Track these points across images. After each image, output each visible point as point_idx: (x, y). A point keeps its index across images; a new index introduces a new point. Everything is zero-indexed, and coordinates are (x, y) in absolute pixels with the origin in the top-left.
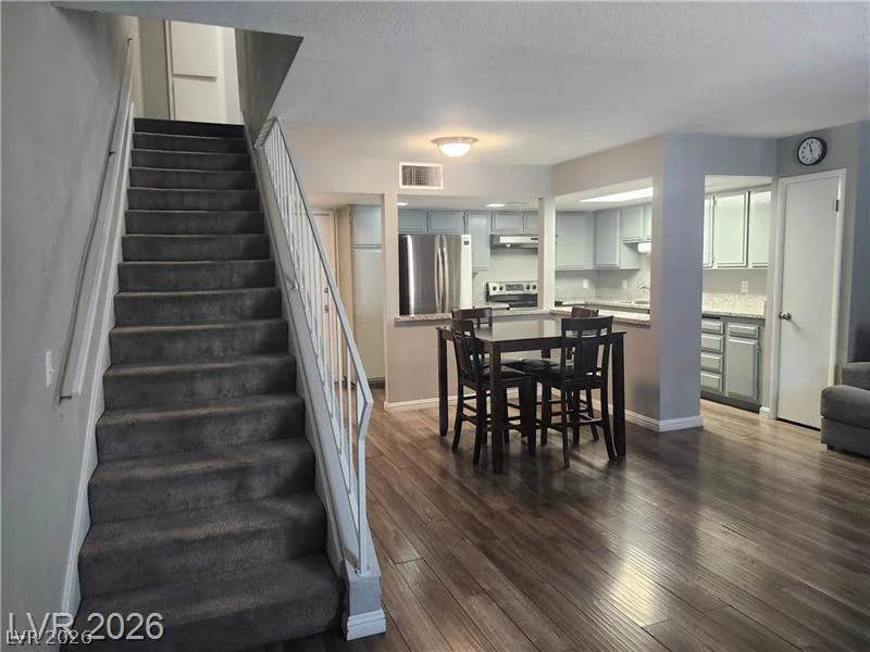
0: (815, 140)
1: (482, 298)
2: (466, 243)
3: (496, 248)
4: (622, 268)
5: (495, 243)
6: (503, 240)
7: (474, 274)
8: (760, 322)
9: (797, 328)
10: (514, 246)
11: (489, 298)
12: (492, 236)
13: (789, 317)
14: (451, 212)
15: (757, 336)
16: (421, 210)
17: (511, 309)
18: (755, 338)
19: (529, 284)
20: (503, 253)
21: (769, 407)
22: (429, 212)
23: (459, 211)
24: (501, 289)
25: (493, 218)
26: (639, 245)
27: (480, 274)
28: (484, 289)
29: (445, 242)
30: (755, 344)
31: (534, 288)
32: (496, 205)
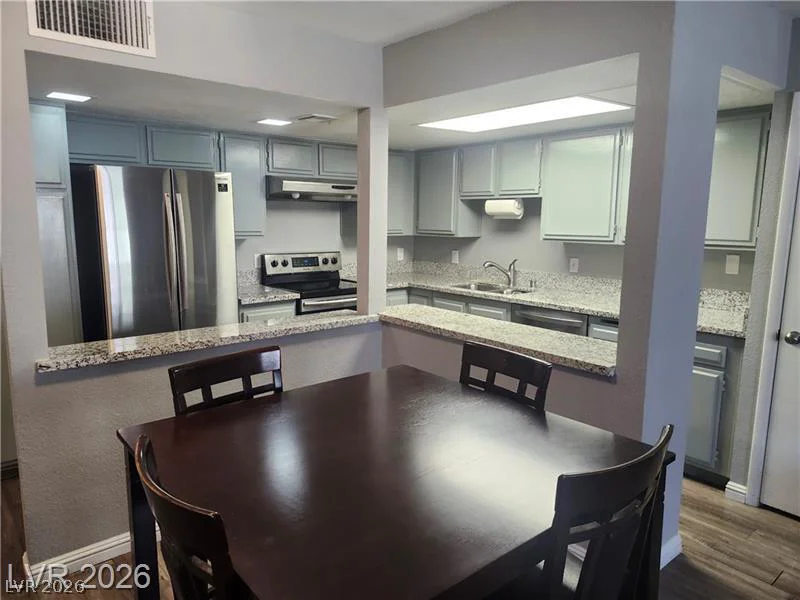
1: (254, 279)
2: (223, 188)
3: (276, 197)
5: (275, 190)
6: (289, 186)
7: (238, 242)
8: (735, 342)
10: (305, 197)
11: (265, 280)
12: (268, 178)
13: (797, 340)
14: (192, 129)
15: (723, 365)
16: (133, 122)
17: (303, 301)
18: (719, 368)
19: (327, 256)
20: (288, 208)
21: (745, 484)
22: (148, 127)
23: (209, 130)
24: (285, 264)
25: (270, 147)
26: (488, 202)
27: (250, 242)
28: (256, 265)
29: (183, 182)
30: (718, 378)
31: (334, 261)
32: (275, 123)
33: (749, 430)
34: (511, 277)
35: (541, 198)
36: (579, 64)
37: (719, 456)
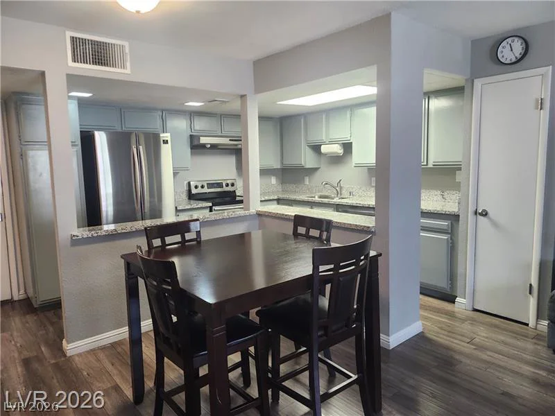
0: (516, 39)
1: (184, 196)
2: (166, 142)
3: (197, 147)
4: (307, 167)
5: (196, 143)
6: (203, 140)
7: (175, 174)
8: (454, 218)
9: (495, 224)
10: (214, 146)
11: (191, 196)
12: (191, 136)
13: (485, 214)
14: (147, 109)
15: (450, 231)
16: (114, 107)
17: (214, 207)
18: (448, 233)
19: (228, 182)
20: (204, 154)
21: (465, 299)
22: (122, 109)
23: (155, 109)
24: (202, 187)
25: (192, 117)
26: (322, 147)
27: (181, 173)
28: (186, 188)
29: (142, 140)
30: (447, 239)
31: (233, 185)
32: (195, 104)
33: (466, 267)
34: (339, 190)
35: (351, 143)
36: (358, 68)
37: (452, 284)
